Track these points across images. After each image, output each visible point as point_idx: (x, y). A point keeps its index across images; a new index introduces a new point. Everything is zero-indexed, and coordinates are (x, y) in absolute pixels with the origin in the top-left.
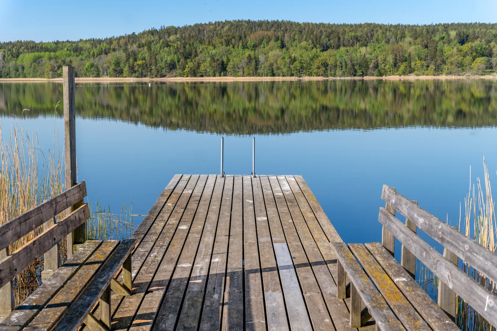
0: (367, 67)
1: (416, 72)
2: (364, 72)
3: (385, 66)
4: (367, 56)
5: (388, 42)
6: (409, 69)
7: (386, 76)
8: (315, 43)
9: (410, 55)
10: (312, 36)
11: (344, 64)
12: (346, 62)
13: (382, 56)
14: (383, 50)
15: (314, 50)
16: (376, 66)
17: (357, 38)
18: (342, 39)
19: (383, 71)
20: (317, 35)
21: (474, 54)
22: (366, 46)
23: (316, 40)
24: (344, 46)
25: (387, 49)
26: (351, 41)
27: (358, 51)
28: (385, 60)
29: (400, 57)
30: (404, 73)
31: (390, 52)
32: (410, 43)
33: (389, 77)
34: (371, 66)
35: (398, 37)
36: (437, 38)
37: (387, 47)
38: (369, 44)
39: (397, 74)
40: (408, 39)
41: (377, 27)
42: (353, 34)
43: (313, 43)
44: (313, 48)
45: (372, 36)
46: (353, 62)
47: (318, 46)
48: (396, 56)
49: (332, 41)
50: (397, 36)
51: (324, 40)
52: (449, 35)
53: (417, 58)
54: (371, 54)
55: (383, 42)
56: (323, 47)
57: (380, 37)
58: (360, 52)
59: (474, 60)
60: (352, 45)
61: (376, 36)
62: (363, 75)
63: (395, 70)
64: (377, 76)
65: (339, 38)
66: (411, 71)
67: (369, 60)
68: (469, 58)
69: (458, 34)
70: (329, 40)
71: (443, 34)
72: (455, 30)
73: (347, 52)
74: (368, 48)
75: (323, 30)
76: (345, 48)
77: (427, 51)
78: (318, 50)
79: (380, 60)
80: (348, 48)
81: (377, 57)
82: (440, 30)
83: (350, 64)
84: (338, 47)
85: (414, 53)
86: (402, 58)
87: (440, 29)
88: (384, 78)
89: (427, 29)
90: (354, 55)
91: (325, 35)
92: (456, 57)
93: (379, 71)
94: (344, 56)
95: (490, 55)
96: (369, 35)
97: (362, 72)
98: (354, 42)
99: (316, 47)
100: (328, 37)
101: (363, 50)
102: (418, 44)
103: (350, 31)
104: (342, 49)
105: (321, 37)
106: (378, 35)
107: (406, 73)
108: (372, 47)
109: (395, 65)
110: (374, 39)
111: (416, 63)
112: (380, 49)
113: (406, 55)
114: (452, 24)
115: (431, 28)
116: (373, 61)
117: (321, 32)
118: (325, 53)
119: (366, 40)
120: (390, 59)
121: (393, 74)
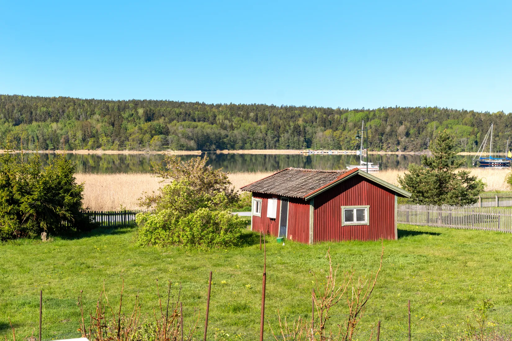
0: (58, 142)
1: (103, 147)
2: (56, 146)
3: (74, 141)
4: (58, 131)
5: (78, 119)
6: (97, 144)
7: (76, 150)
8: (7, 116)
9: (97, 132)
10: (4, 110)
11: (35, 138)
12: (37, 137)
13: (72, 132)
14: (72, 126)
15: (6, 124)
16: (67, 141)
17: (49, 114)
18: (34, 114)
19: (73, 145)
20: (9, 109)
21: (153, 132)
22: (57, 121)
23: (8, 114)
24: (36, 120)
25: (77, 126)
26: (43, 116)
27: (50, 126)
28: (75, 136)
29: (88, 133)
30: (92, 148)
31: (79, 128)
32: (98, 121)
33: (79, 151)
34: (62, 140)
35: (88, 114)
36: (126, 115)
37: (77, 123)
38: (60, 120)
39: (86, 148)
40: (97, 116)
41: (70, 102)
42: (45, 109)
43: (5, 117)
44: (5, 122)
45: (63, 112)
46: (45, 137)
47: (10, 120)
48: (85, 132)
49: (24, 116)
50: (86, 113)
51: (16, 114)
52: (137, 113)
53: (103, 134)
54: (62, 129)
55: (74, 118)
56: (16, 121)
57: (71, 113)
58: (52, 127)
59: (152, 137)
60: (45, 120)
61: (67, 112)
62: (54, 149)
63: (84, 144)
64: (68, 150)
65: (31, 113)
66: (99, 147)
67: (59, 135)
68: (148, 136)
69: (145, 111)
70: (21, 115)
71: (132, 111)
72: (143, 108)
73: (39, 126)
74: (59, 124)
75: (15, 103)
76: (37, 123)
77: (112, 129)
78: (11, 124)
79: (70, 135)
80: (40, 123)
81: (67, 133)
82: (130, 107)
83: (42, 138)
84: (30, 122)
85: (101, 130)
86: (90, 134)
87: (131, 105)
88: (74, 152)
89: (119, 106)
90: (45, 130)
91: (17, 110)
92: (137, 135)
93: (69, 145)
94: (36, 131)
95: (167, 133)
96: (61, 111)
97: (54, 146)
98: (46, 117)
99: (8, 121)
100: (20, 111)
101: (54, 125)
102: (105, 122)
103: (43, 106)
104: (34, 124)
105: (13, 111)
106: (69, 112)
107: (94, 148)
108: (63, 123)
109: (84, 140)
110: (65, 115)
111: (103, 139)
112: (70, 125)
113: (94, 132)
114: (144, 100)
115: (123, 104)
116: (63, 136)
117: (14, 106)
118: (17, 127)
119: (57, 116)
120: (79, 135)
121: (82, 149)
